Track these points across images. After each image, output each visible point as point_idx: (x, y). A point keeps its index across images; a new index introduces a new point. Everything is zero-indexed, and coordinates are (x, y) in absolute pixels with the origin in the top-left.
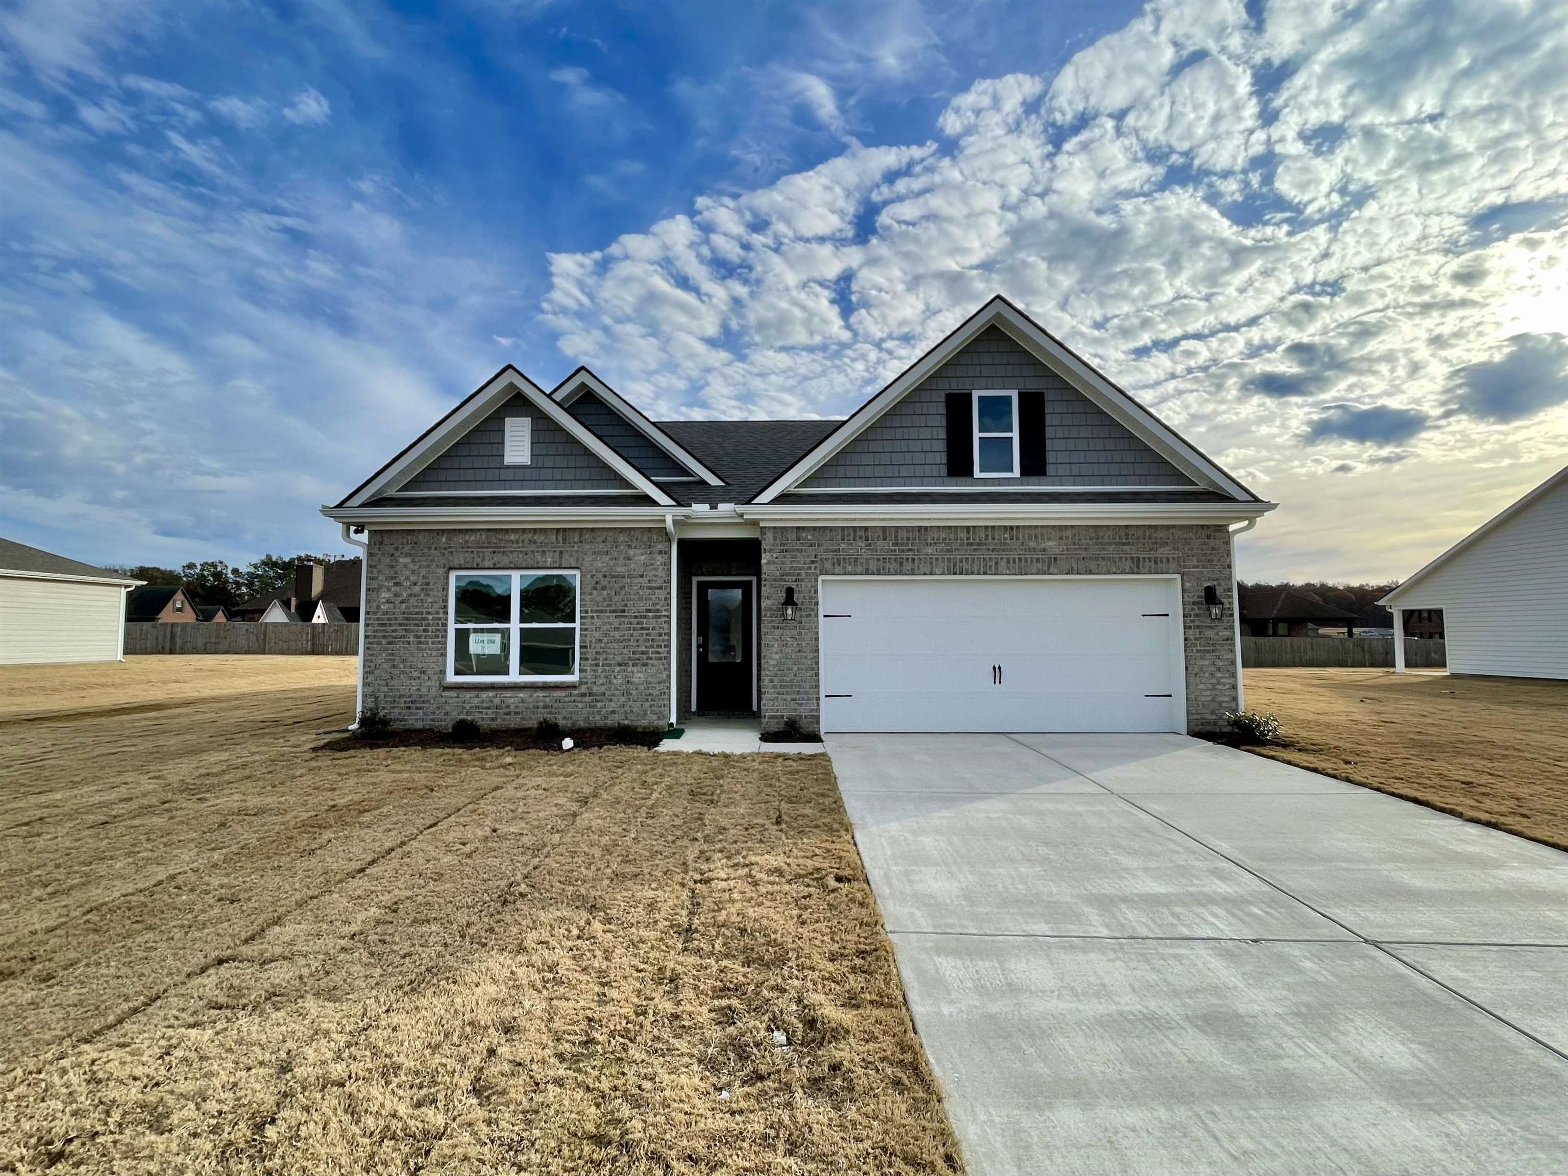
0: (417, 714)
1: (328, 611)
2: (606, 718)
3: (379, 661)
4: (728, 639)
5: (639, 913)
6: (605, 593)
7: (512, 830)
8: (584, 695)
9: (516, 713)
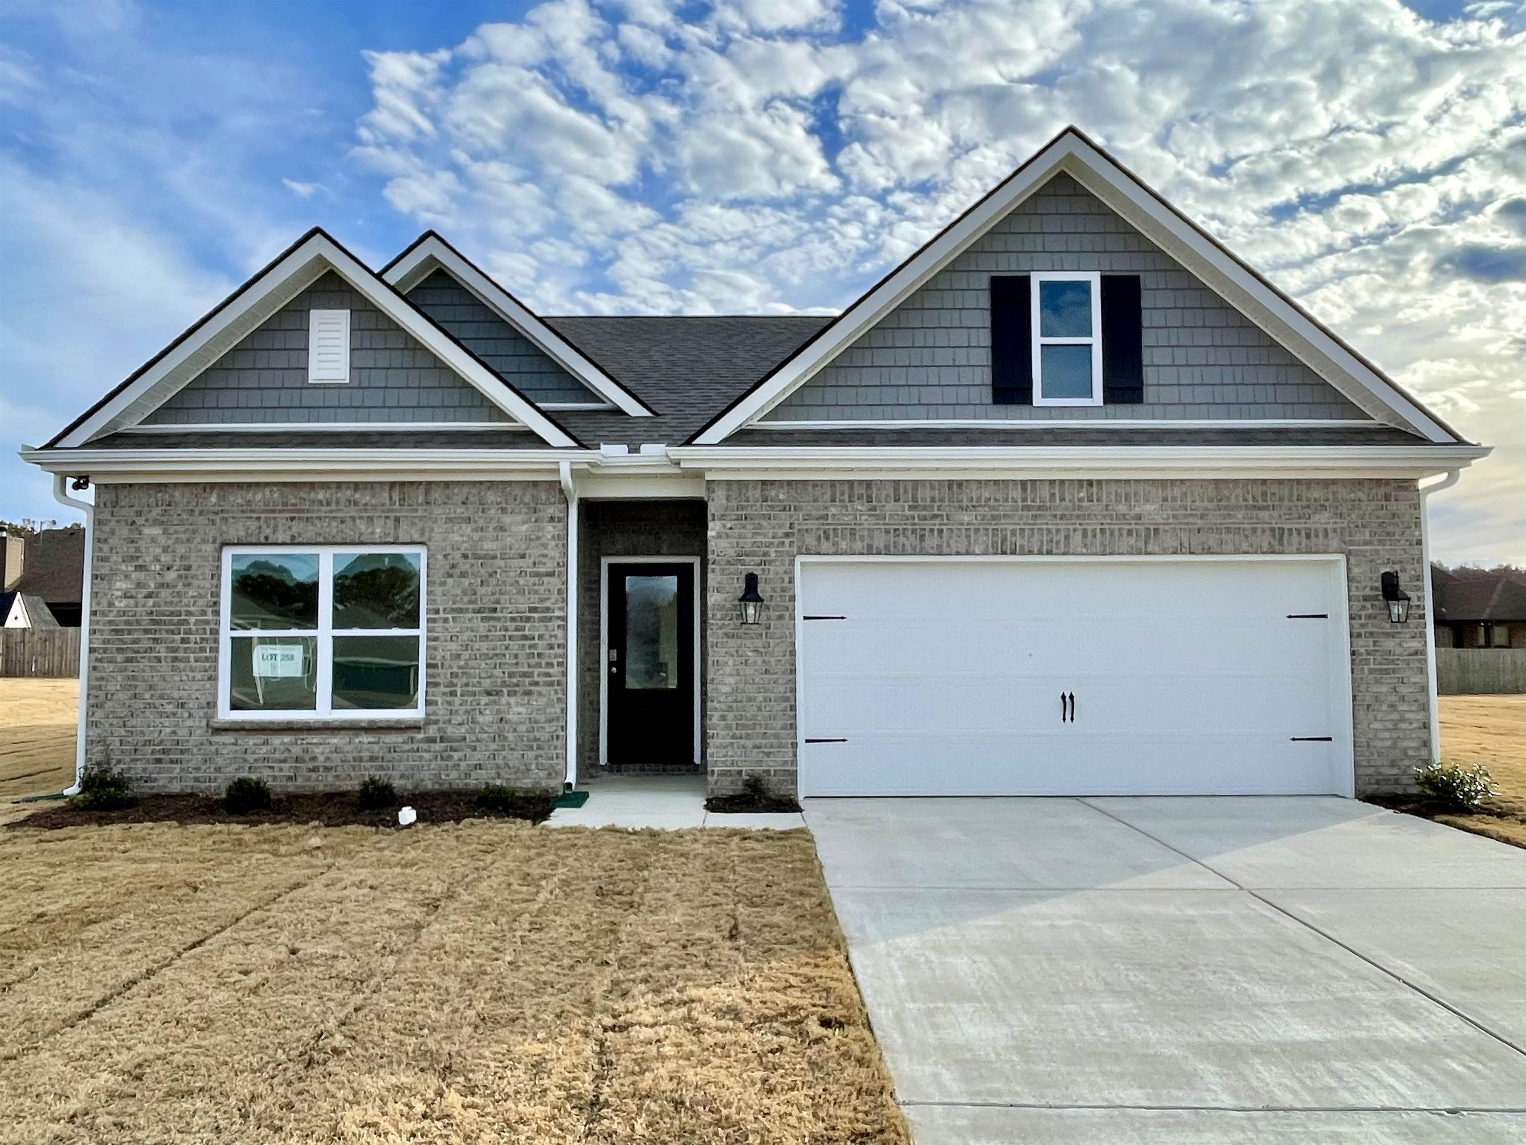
0: (171, 770)
1: (30, 609)
2: (468, 775)
3: (111, 688)
4: (656, 654)
5: (520, 1077)
6: (466, 582)
7: (320, 950)
8: (432, 740)
9: (328, 769)
